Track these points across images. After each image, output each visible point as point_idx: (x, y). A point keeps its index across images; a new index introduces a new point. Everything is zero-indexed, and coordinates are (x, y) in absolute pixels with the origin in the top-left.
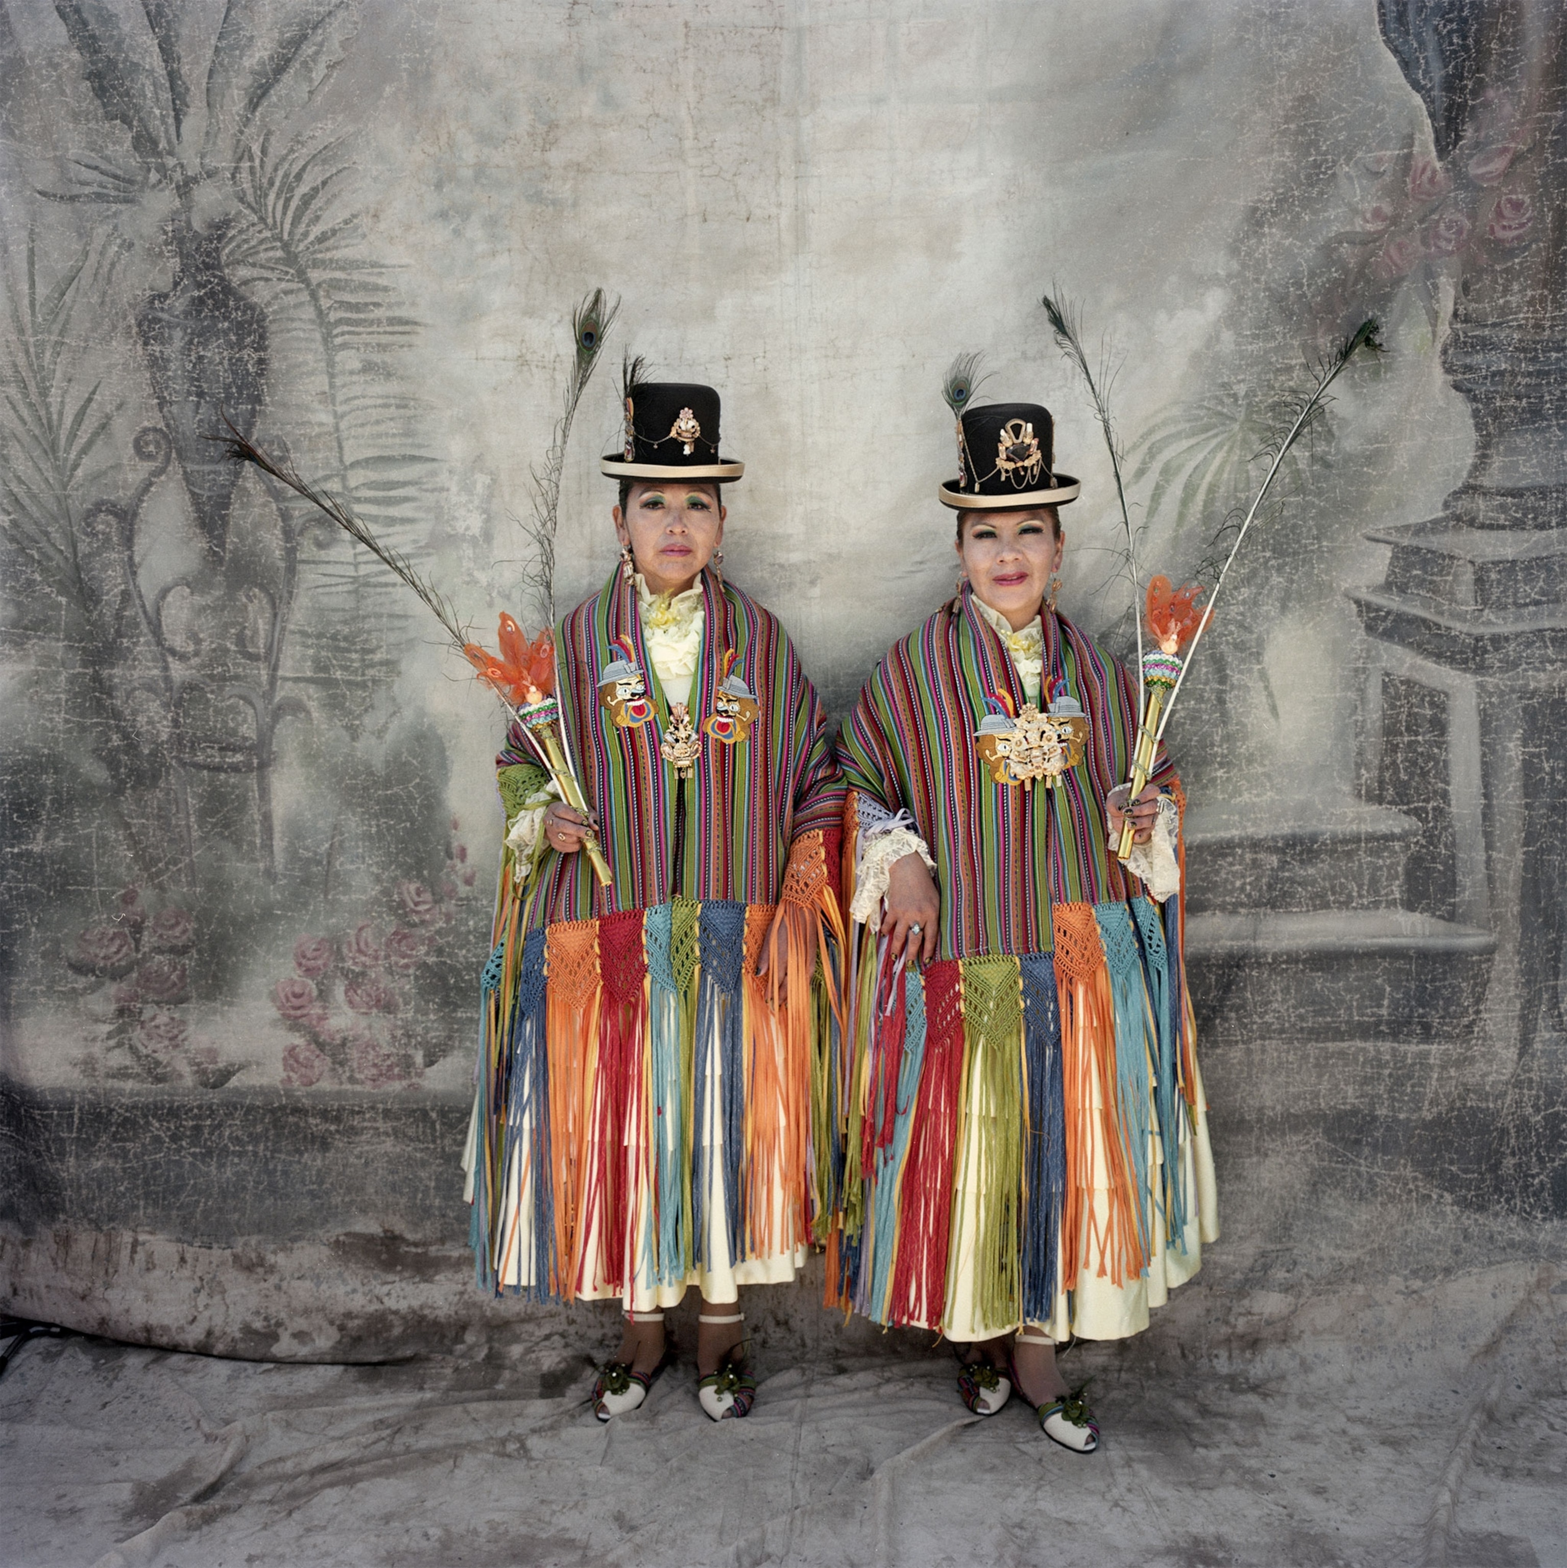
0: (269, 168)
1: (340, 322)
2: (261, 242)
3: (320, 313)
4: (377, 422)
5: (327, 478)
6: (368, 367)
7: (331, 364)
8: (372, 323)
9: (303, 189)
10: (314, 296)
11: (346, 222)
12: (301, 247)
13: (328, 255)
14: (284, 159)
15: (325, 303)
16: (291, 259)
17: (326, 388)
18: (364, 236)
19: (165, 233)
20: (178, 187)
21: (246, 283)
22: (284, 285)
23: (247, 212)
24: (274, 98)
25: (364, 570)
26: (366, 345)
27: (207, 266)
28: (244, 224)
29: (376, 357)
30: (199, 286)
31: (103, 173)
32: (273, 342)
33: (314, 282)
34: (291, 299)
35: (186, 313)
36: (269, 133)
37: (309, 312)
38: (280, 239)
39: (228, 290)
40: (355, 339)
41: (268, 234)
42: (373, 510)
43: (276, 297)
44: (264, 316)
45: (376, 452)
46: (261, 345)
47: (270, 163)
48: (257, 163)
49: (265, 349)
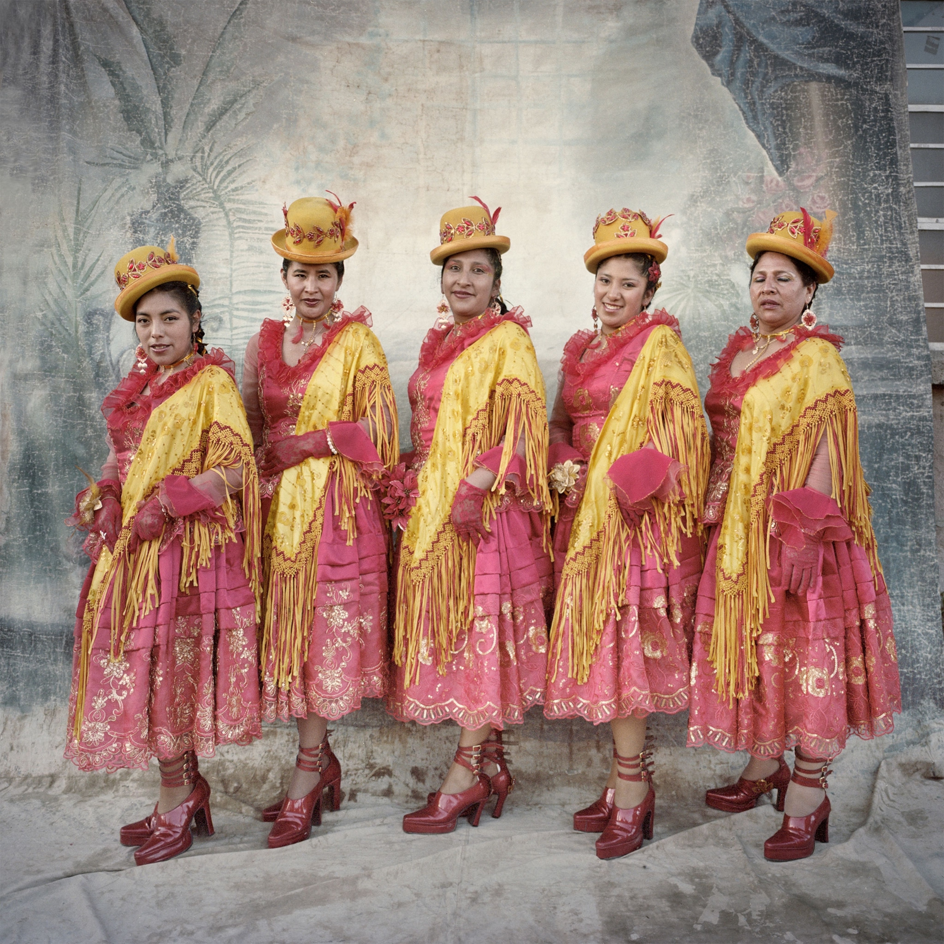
0: (212, 157)
1: (238, 227)
2: (203, 189)
3: (229, 223)
4: (253, 274)
5: (220, 298)
6: (251, 249)
7: (232, 246)
8: (256, 228)
9: (229, 168)
10: (227, 215)
11: (248, 184)
12: (223, 192)
13: (237, 197)
14: (220, 154)
15: (232, 218)
16: (217, 197)
17: (229, 257)
18: (257, 190)
19: (151, 182)
20: (162, 164)
21: (193, 208)
22: (212, 209)
23: (196, 175)
24: (218, 127)
25: (235, 343)
26: (251, 238)
27: (171, 199)
28: (195, 181)
29: (256, 244)
30: (166, 207)
31: (124, 155)
32: (203, 235)
33: (227, 208)
34: (215, 216)
35: (157, 220)
36: (215, 142)
37: (224, 222)
38: (212, 188)
39: (181, 209)
40: (246, 235)
41: (207, 186)
42: (245, 314)
43: (208, 215)
44: (200, 223)
45: (251, 288)
46: (196, 235)
47: (213, 155)
48: (206, 154)
49: (198, 238)
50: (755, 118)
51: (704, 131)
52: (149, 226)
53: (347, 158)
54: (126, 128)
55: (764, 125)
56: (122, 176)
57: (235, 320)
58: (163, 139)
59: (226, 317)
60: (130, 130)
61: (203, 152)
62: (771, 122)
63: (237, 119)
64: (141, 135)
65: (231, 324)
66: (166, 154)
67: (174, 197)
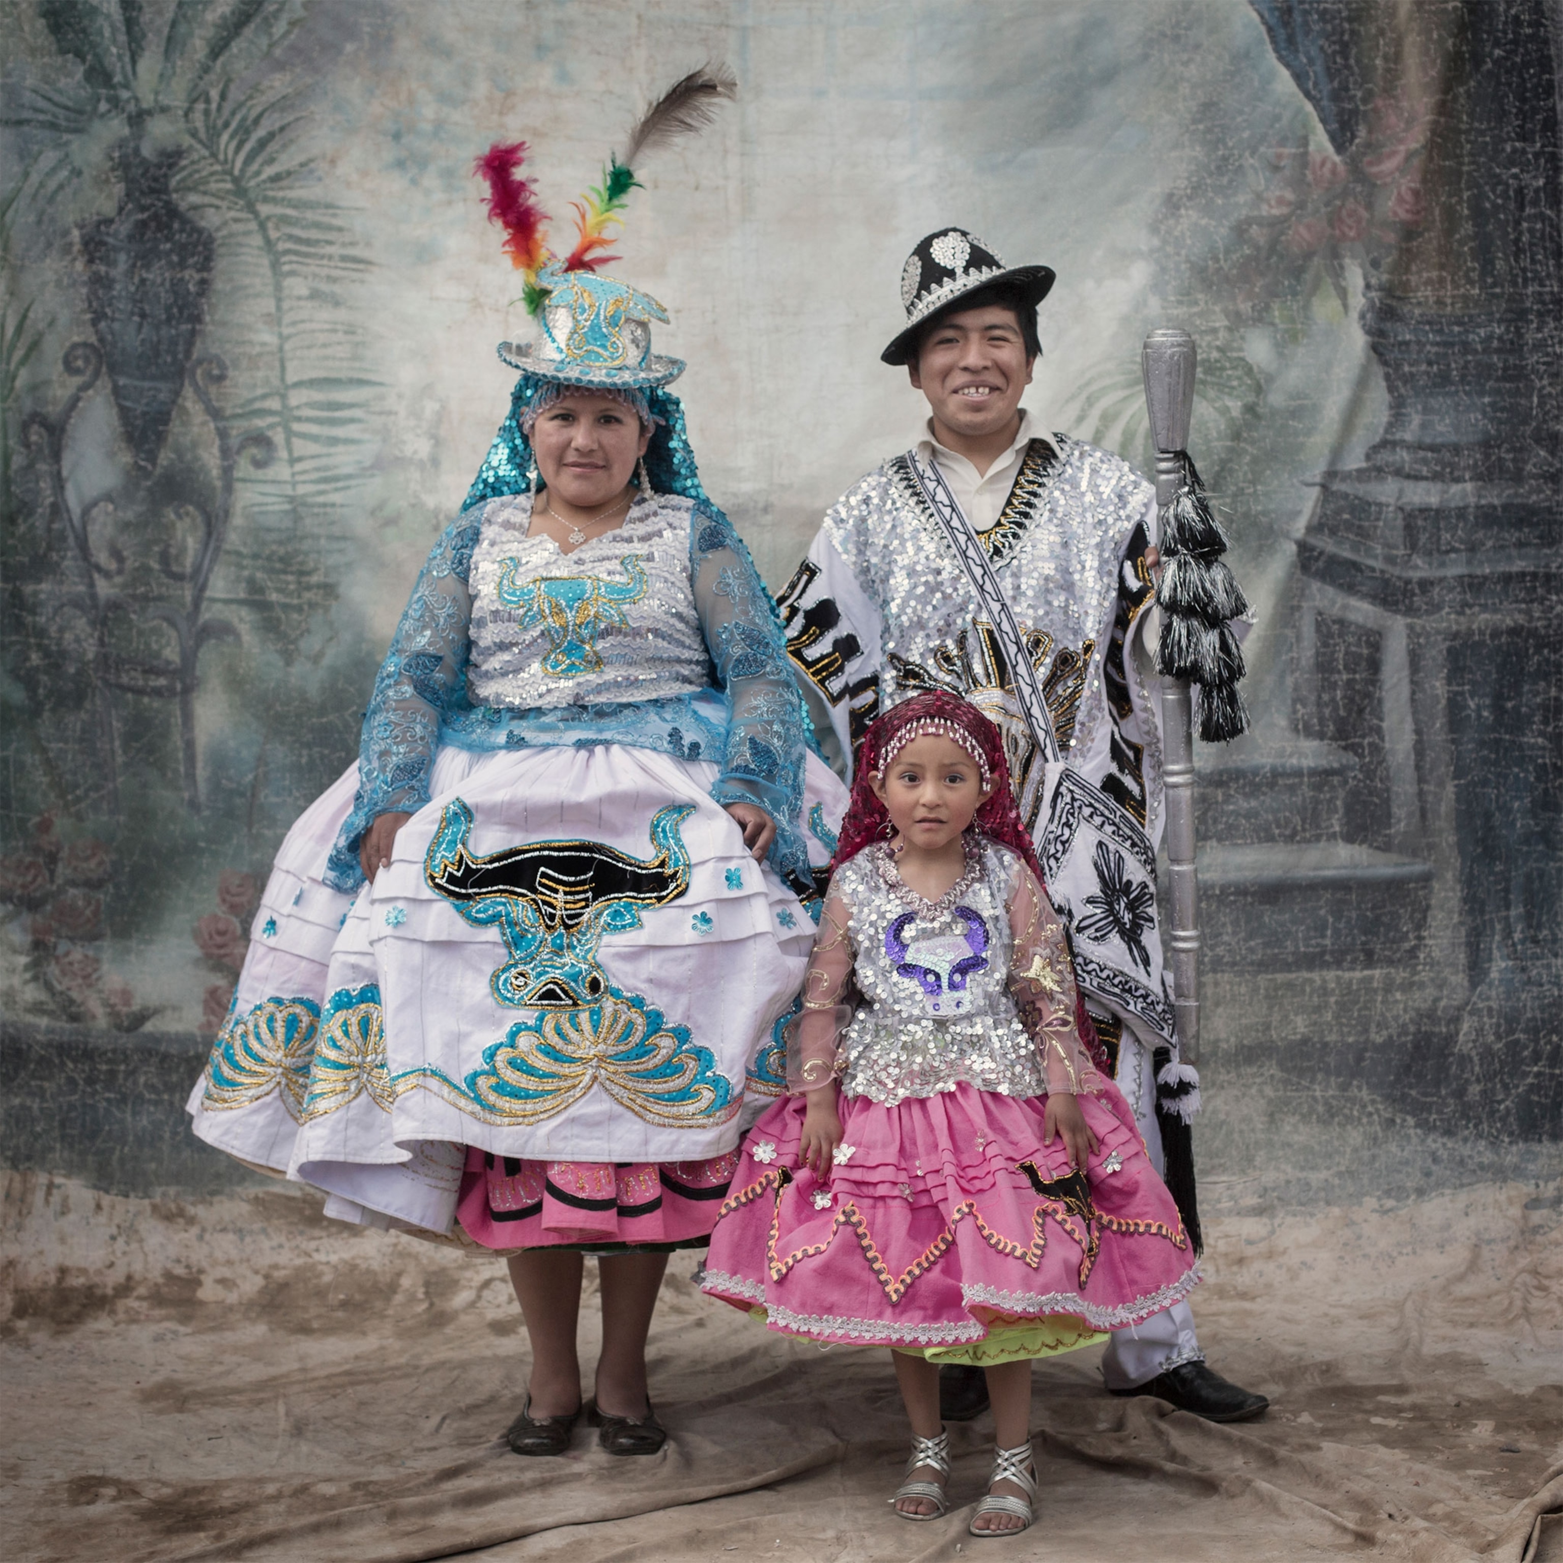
0: (226, 112)
1: (287, 252)
2: (212, 174)
3: (268, 242)
4: (325, 346)
5: (264, 397)
6: (315, 295)
7: (278, 288)
8: (322, 257)
9: (261, 132)
10: (262, 227)
11: (302, 165)
12: (252, 183)
13: (281, 194)
14: (241, 105)
15: (273, 234)
16: (240, 191)
17: (273, 310)
18: (320, 179)
19: (111, 159)
20: (130, 118)
21: (195, 208)
22: (232, 214)
23: (198, 146)
24: (235, 50)
25: (301, 490)
26: (315, 276)
27: (152, 191)
28: (195, 156)
29: (325, 287)
30: (143, 209)
31: (56, 104)
32: (220, 265)
33: (263, 215)
34: (239, 227)
35: (130, 238)
36: (229, 81)
37: (257, 240)
38: (230, 173)
39: (173, 213)
40: (304, 269)
41: (218, 168)
42: (314, 429)
43: (225, 224)
44: (211, 239)
45: (321, 374)
46: (206, 265)
47: (228, 107)
48: (214, 106)
49: (210, 271)
50: (1291, 40)
51: (1192, 66)
52: (116, 249)
53: (495, 117)
54: (54, 48)
55: (1307, 54)
56: (58, 146)
57: (298, 443)
58: (129, 68)
59: (278, 437)
60: (63, 52)
61: (208, 101)
62: (1322, 48)
63: (271, 35)
64: (84, 61)
65: (290, 451)
66: (137, 99)
67: (159, 188)
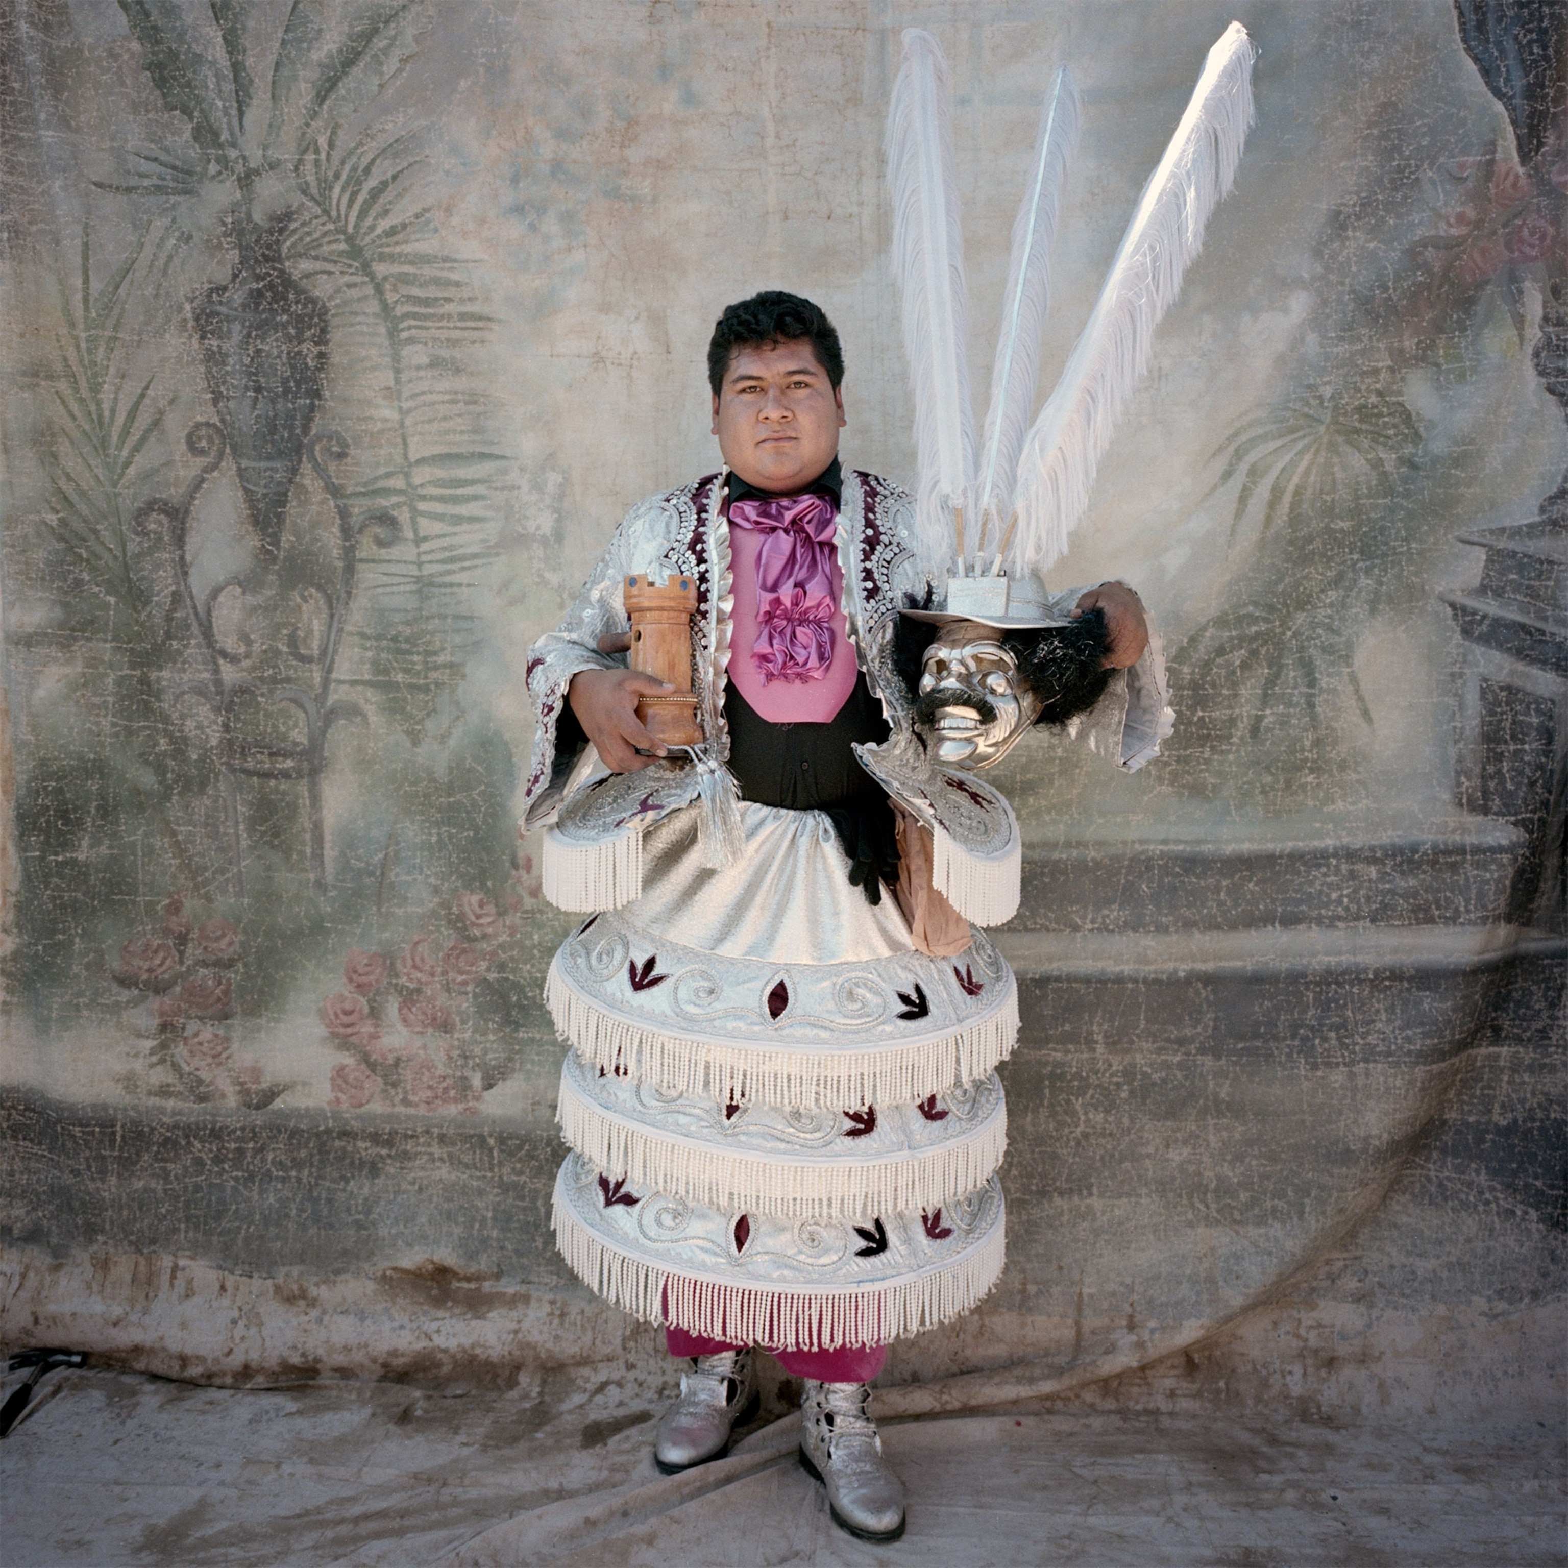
0: (335, 162)
1: (406, 316)
2: (325, 234)
3: (386, 308)
5: (388, 475)
6: (435, 363)
7: (396, 358)
8: (441, 318)
9: (371, 183)
10: (379, 290)
11: (417, 216)
12: (368, 240)
13: (398, 249)
14: (352, 152)
15: (390, 297)
16: (355, 252)
17: (392, 383)
18: (435, 230)
19: (224, 224)
20: (239, 179)
21: (307, 276)
23: (310, 204)
24: (342, 91)
25: (428, 570)
26: (435, 340)
27: (267, 259)
28: (307, 217)
29: (445, 352)
30: (258, 278)
31: (163, 165)
32: (336, 336)
33: (380, 276)
34: (354, 293)
35: (244, 306)
36: (337, 126)
37: (373, 307)
38: (344, 232)
39: (288, 282)
40: (423, 334)
41: (331, 226)
42: (439, 508)
43: (338, 291)
44: (325, 311)
45: (443, 449)
46: (321, 339)
47: (337, 156)
48: (323, 155)
49: (326, 343)
52: (228, 319)
53: (616, 151)
54: (159, 103)
56: (164, 211)
57: (423, 522)
58: (236, 123)
59: (402, 517)
60: (169, 107)
61: (317, 151)
64: (191, 119)
65: (416, 531)
66: (245, 158)
67: (272, 255)
